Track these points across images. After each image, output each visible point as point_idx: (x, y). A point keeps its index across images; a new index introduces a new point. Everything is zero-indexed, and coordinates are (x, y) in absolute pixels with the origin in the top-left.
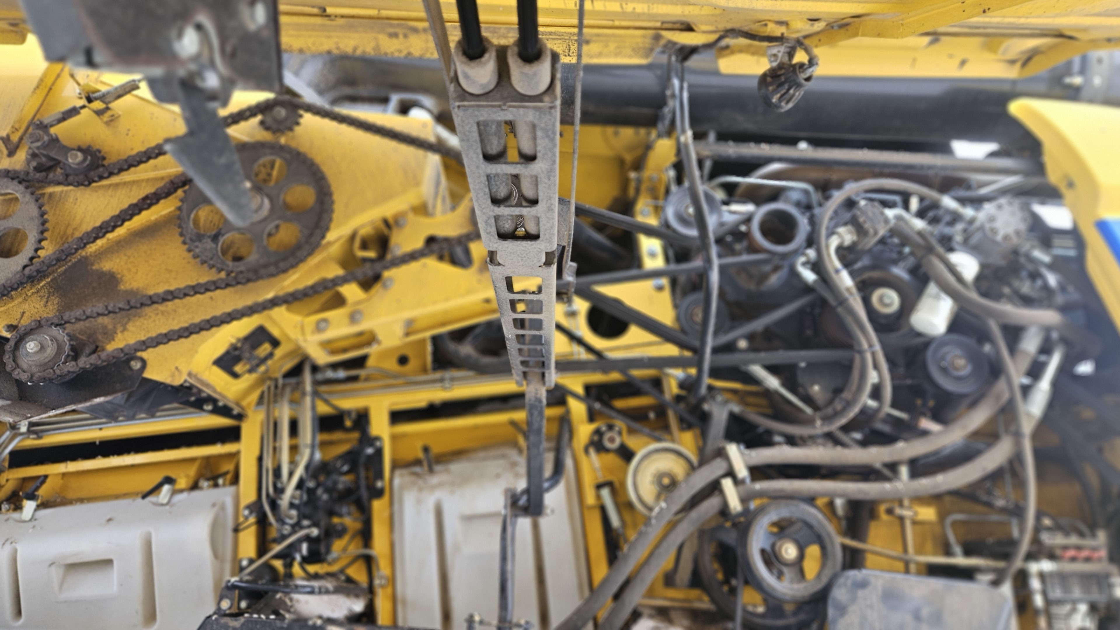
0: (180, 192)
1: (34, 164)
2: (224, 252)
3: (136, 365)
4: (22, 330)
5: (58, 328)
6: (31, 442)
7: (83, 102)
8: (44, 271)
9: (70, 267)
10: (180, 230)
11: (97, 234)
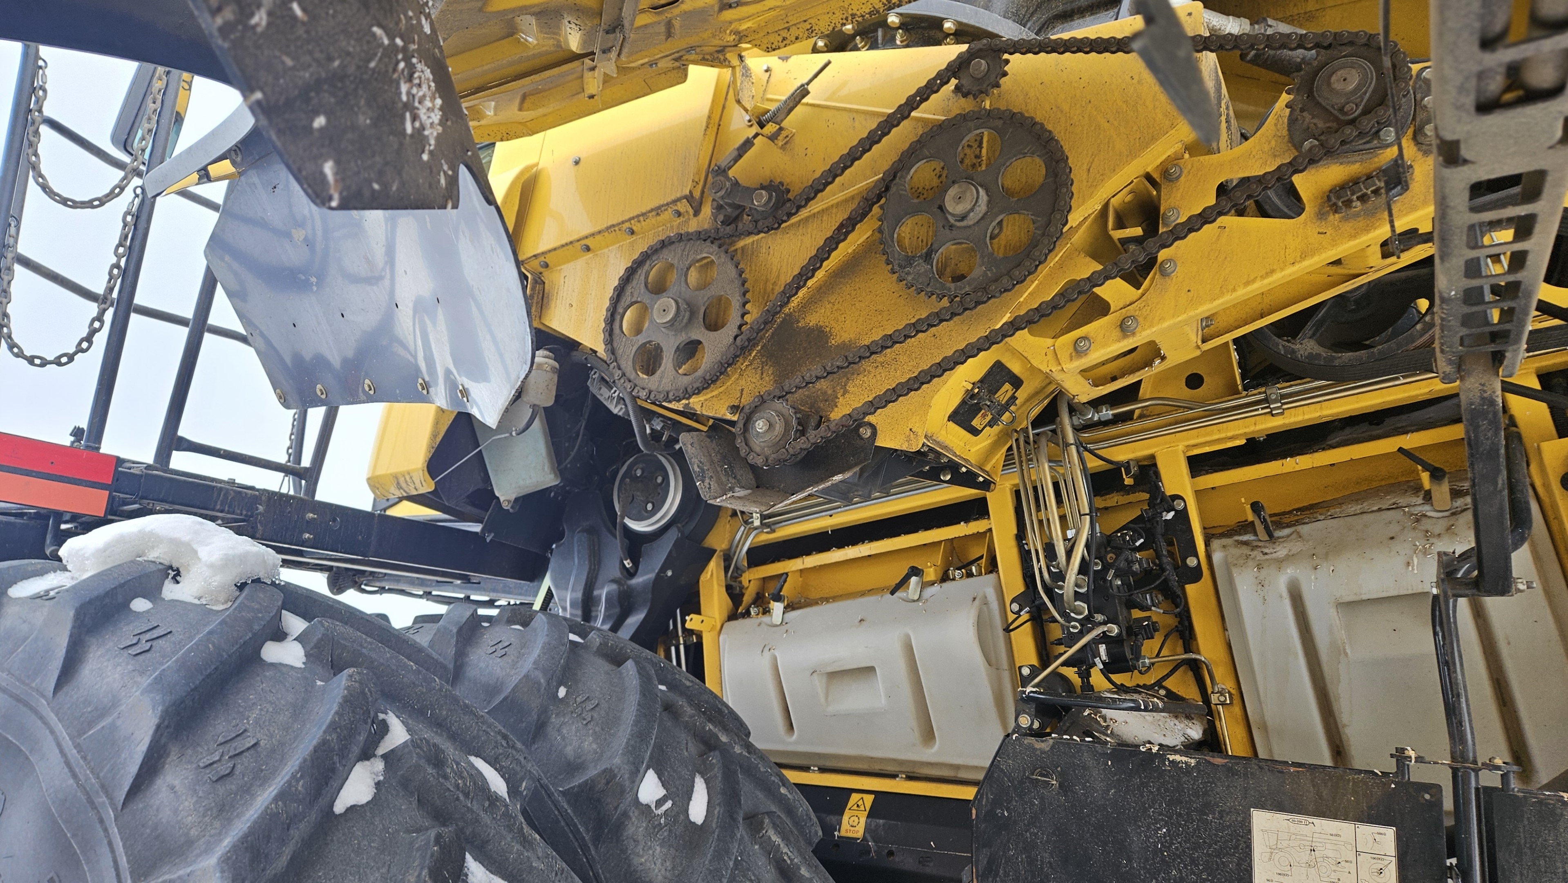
0: (876, 209)
1: (721, 217)
2: (941, 273)
3: (866, 433)
4: (747, 410)
5: (781, 401)
6: (765, 537)
7: (755, 129)
8: (754, 339)
9: (776, 329)
10: (885, 257)
11: (798, 284)
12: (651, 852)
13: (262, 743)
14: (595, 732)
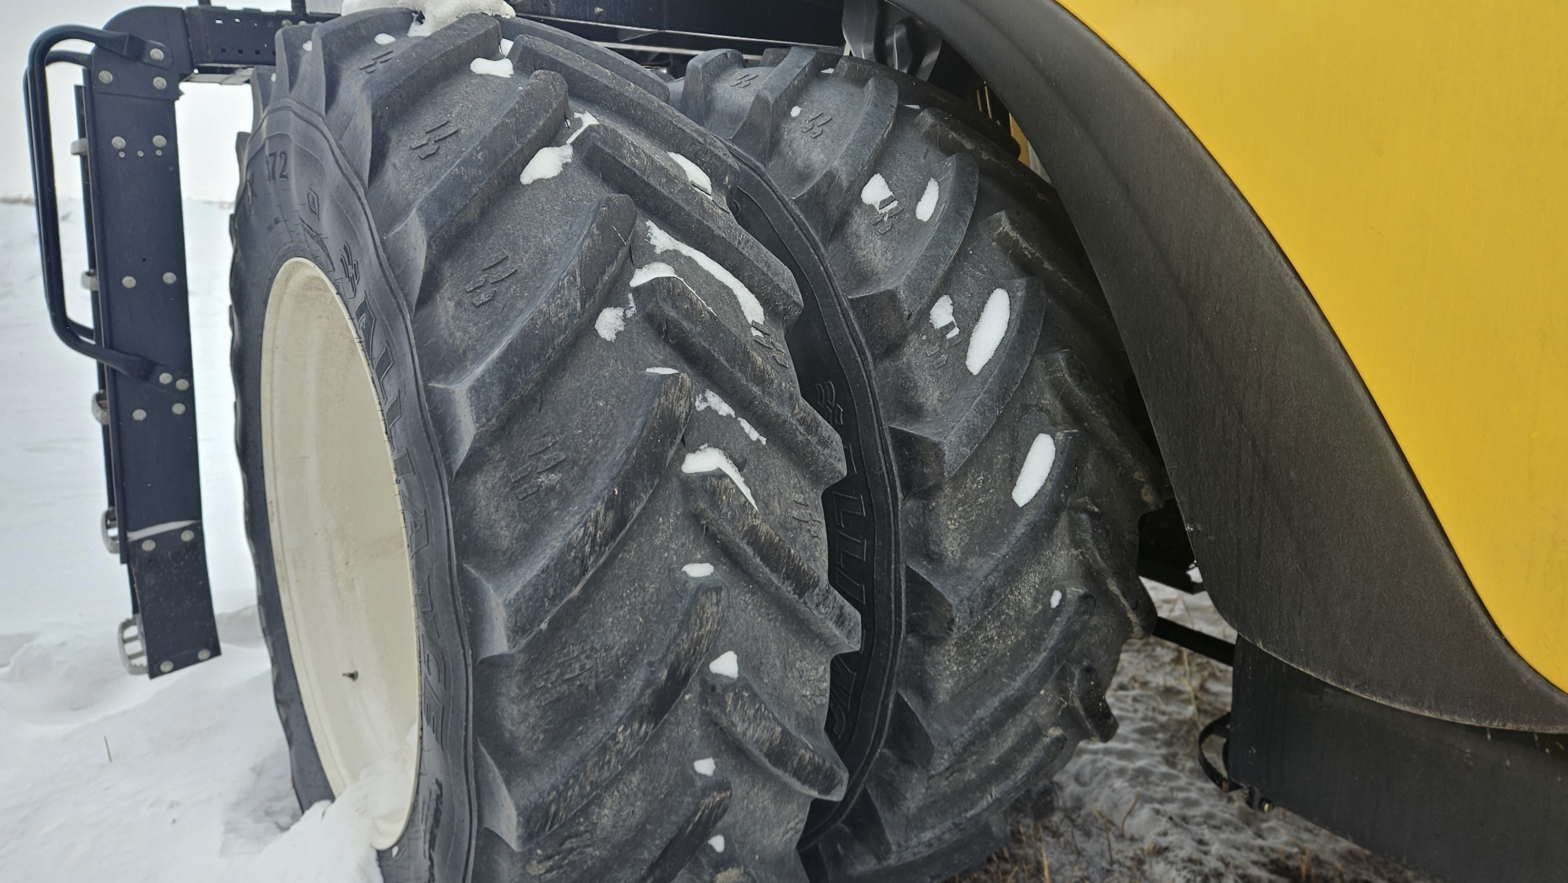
12: (871, 245)
13: (462, 131)
14: (824, 144)
